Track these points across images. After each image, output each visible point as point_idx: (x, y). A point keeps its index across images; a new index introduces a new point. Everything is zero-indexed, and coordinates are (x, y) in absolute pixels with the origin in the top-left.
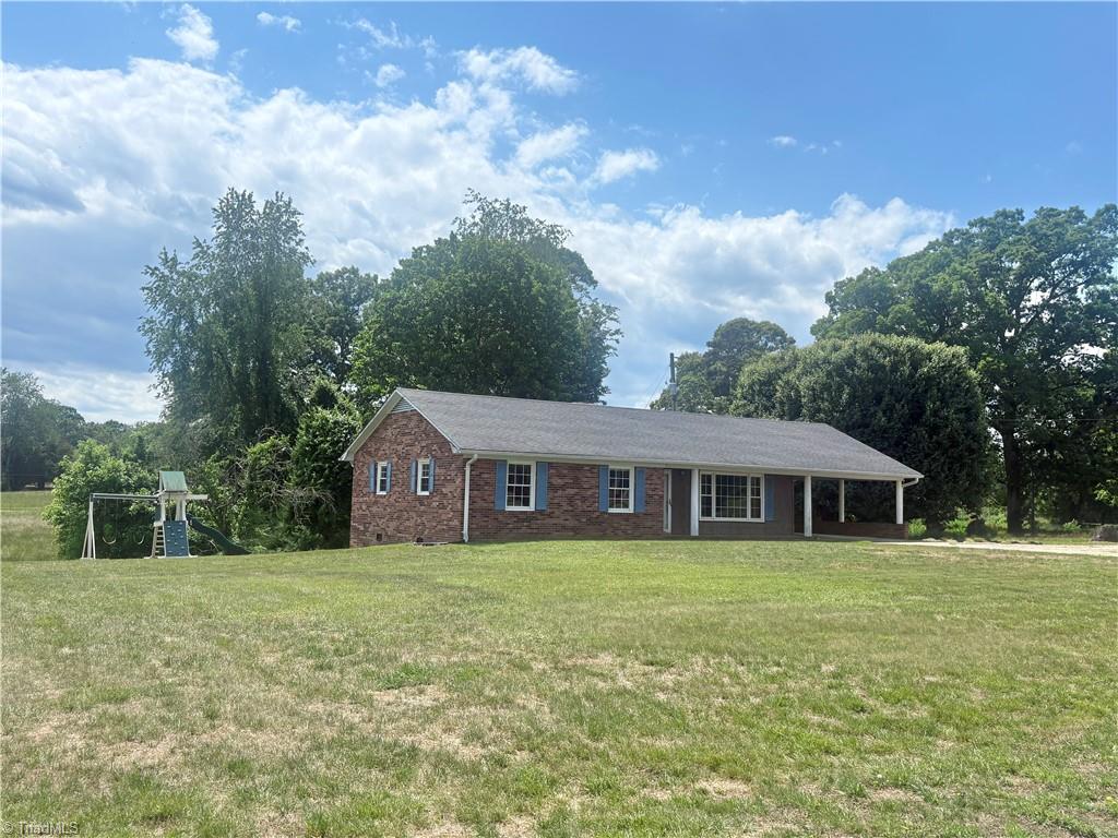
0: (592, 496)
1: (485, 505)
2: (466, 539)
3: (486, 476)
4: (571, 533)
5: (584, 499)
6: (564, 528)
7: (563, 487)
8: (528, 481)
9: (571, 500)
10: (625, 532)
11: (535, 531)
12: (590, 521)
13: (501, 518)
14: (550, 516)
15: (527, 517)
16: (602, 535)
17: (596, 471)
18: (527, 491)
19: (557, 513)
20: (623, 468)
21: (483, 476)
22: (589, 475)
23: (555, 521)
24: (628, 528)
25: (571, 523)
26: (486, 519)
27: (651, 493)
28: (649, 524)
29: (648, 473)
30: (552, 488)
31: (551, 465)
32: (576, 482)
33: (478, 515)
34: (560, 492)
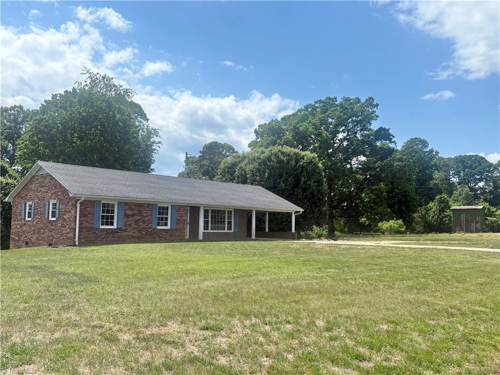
0: (149, 220)
1: (89, 225)
2: (77, 243)
3: (88, 209)
4: (137, 240)
5: (144, 222)
6: (133, 237)
7: (133, 216)
8: (113, 212)
9: (137, 222)
10: (165, 238)
11: (116, 239)
12: (147, 233)
13: (97, 232)
14: (125, 231)
15: (113, 232)
16: (153, 240)
17: (150, 207)
18: (112, 217)
19: (129, 229)
20: (165, 205)
21: (87, 209)
22: (147, 209)
23: (127, 234)
24: (167, 236)
25: (136, 234)
26: (89, 233)
27: (179, 218)
28: (178, 234)
29: (178, 208)
30: (127, 216)
31: (126, 204)
32: (140, 213)
33: (84, 230)
34: (131, 218)
